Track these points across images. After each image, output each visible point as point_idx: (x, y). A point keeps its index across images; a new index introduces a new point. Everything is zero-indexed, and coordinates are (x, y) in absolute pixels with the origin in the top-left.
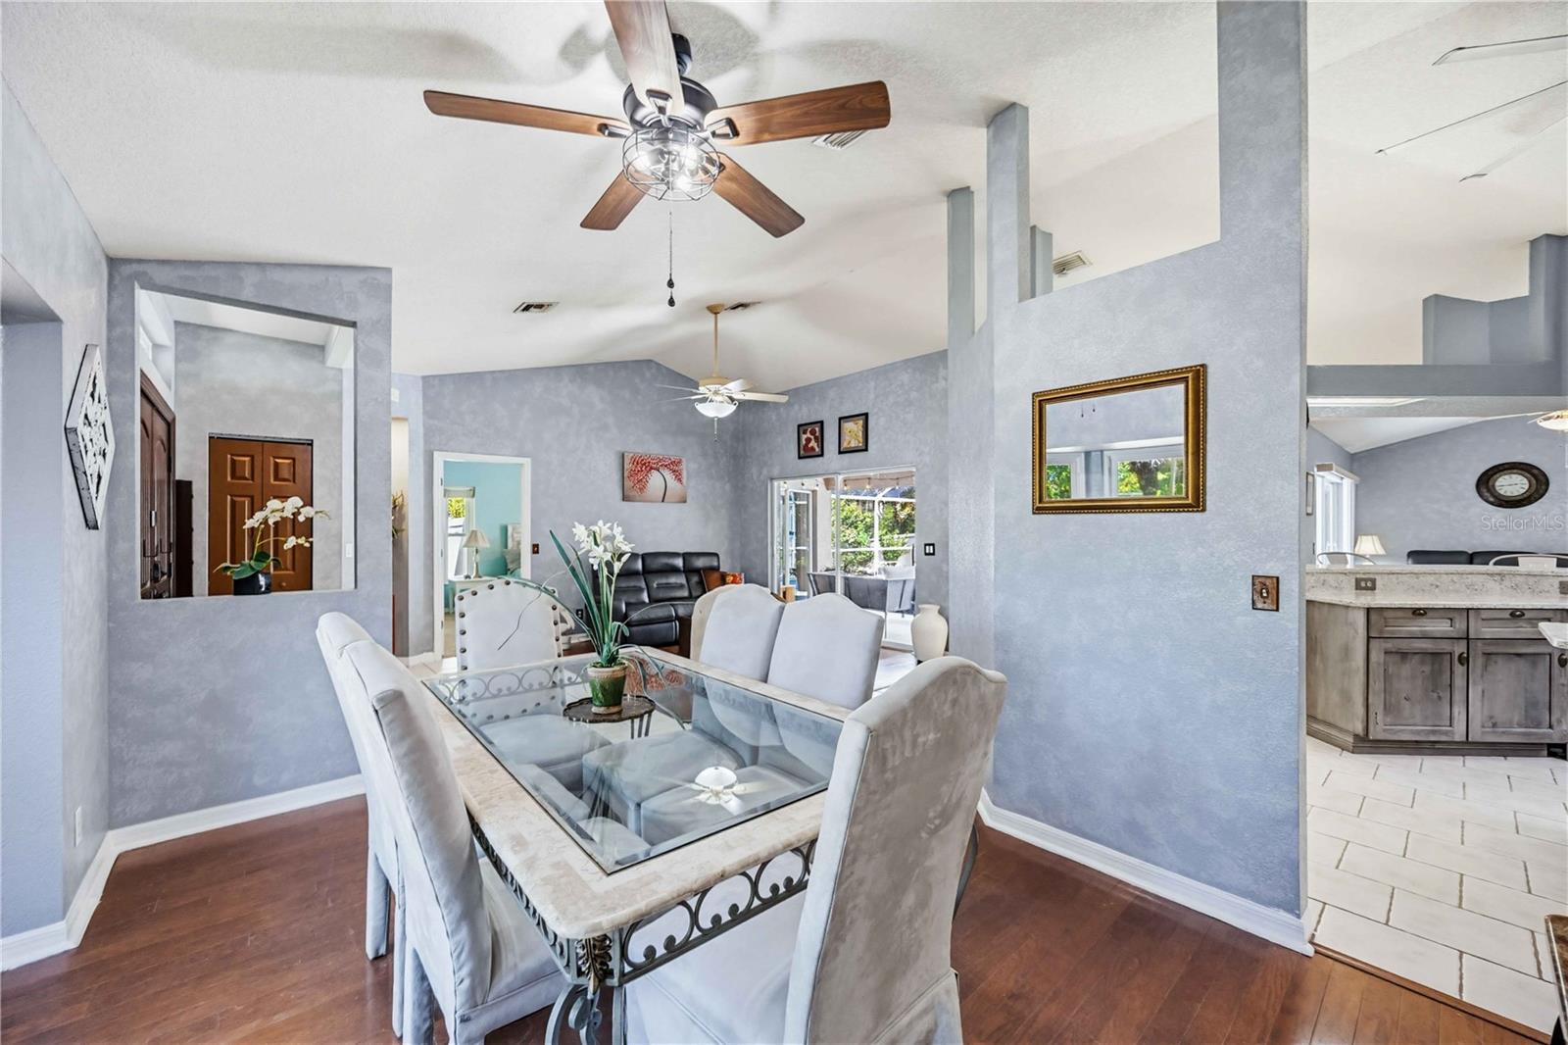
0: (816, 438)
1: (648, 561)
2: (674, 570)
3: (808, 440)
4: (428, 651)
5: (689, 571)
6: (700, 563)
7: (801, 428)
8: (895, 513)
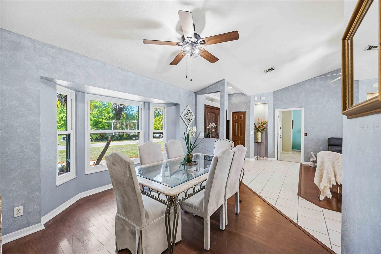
4: (274, 158)
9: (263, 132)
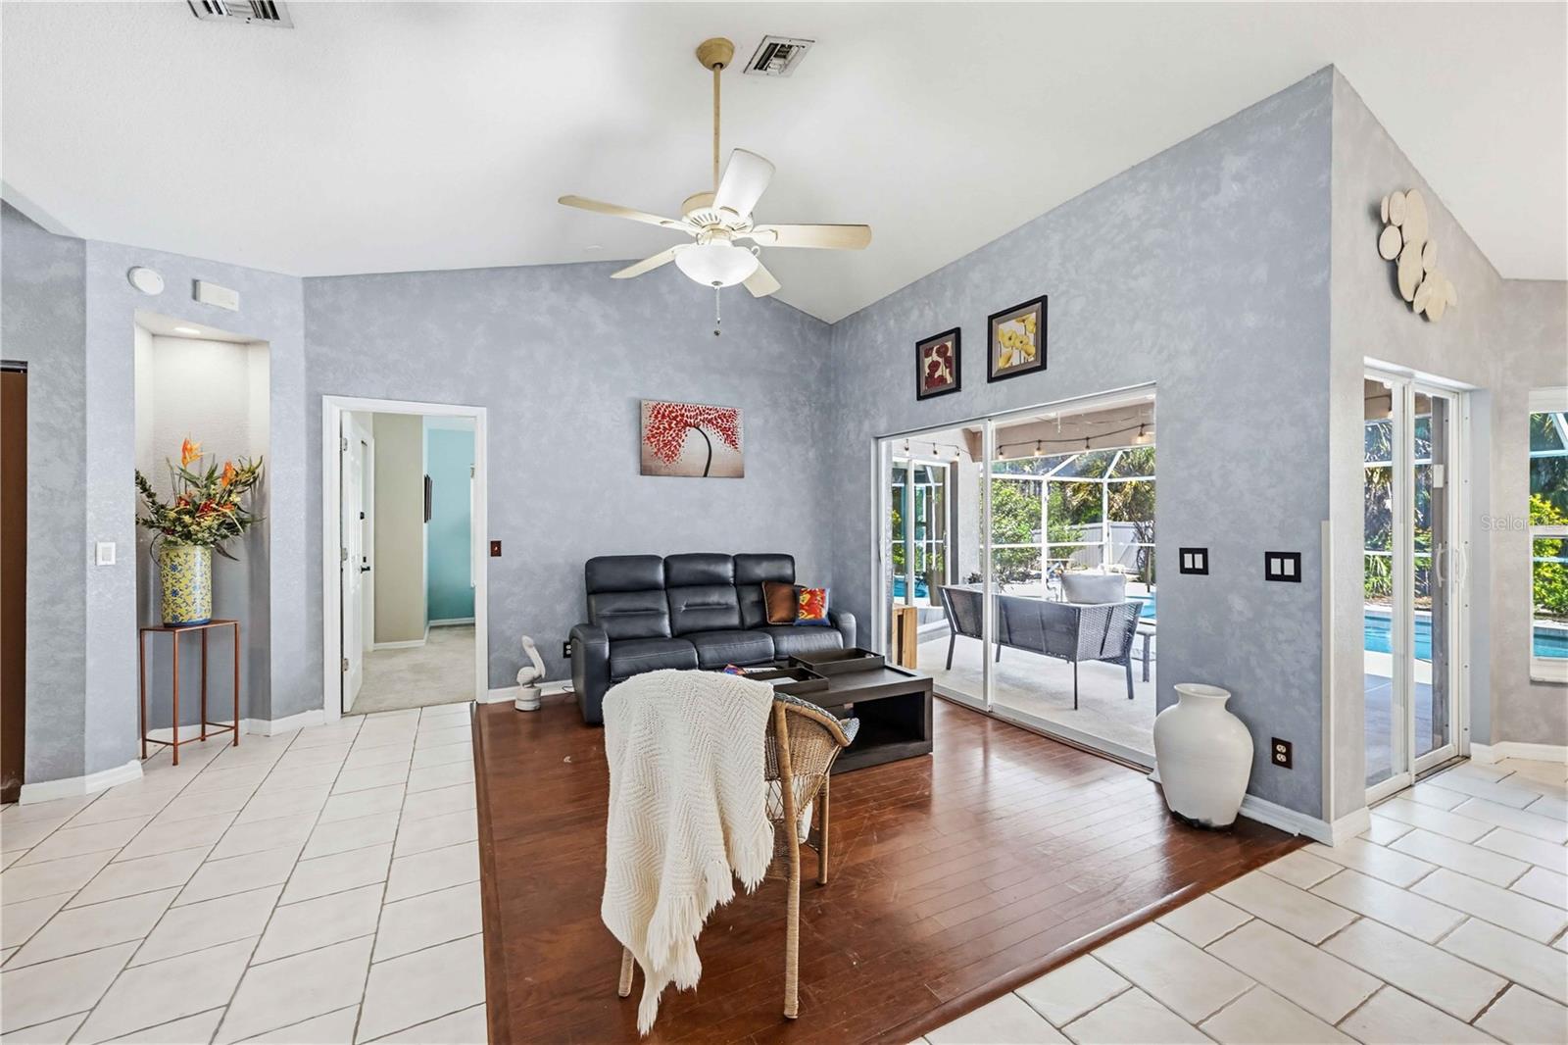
0: (948, 361)
1: (676, 567)
2: (719, 583)
3: (934, 366)
4: (313, 708)
5: (741, 583)
6: (761, 571)
7: (922, 347)
8: (1065, 499)
9: (225, 544)
